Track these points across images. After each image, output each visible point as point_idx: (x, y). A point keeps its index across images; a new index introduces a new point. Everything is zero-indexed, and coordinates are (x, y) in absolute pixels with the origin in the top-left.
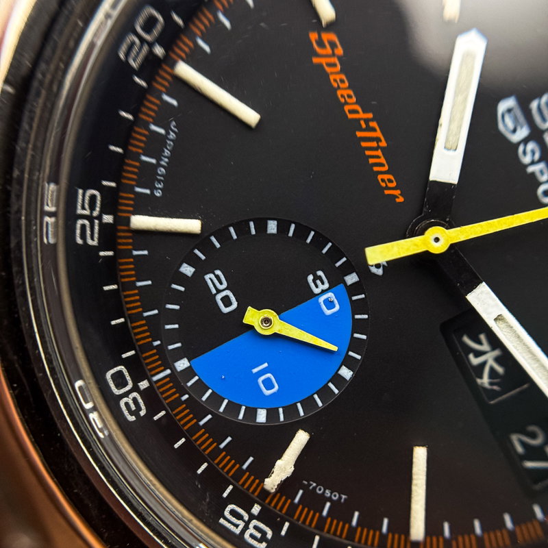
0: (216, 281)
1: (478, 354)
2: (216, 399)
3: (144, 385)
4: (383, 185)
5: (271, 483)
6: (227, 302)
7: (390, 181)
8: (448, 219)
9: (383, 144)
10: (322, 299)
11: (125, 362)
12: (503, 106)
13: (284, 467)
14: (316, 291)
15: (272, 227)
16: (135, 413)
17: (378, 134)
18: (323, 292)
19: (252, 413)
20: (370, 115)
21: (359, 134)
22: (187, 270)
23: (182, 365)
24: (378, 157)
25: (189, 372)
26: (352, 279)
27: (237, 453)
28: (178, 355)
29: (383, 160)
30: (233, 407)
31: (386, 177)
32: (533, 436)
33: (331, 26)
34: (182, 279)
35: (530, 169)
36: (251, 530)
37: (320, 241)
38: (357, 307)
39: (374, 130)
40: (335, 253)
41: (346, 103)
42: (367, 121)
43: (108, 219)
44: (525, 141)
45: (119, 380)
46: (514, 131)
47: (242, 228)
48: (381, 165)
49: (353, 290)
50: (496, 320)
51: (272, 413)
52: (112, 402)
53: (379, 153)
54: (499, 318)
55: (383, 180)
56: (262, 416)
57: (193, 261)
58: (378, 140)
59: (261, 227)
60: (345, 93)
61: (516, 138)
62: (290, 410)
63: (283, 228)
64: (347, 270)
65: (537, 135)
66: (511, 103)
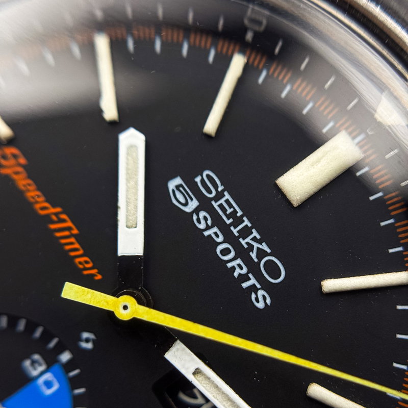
4: (81, 266)
7: (87, 262)
8: (140, 288)
9: (75, 231)
10: (41, 381)
12: (172, 185)
14: (35, 373)
17: (69, 224)
18: (42, 373)
20: (58, 210)
21: (53, 226)
24: (72, 243)
26: (65, 357)
29: (77, 246)
31: (82, 259)
35: (206, 233)
37: (30, 328)
38: (74, 383)
39: (64, 221)
40: (46, 337)
41: (37, 202)
42: (56, 214)
44: (197, 211)
46: (186, 204)
48: (76, 250)
49: (68, 366)
50: (194, 374)
53: (72, 240)
54: (197, 372)
55: (80, 263)
58: (69, 229)
60: (33, 194)
61: (188, 209)
64: (60, 349)
65: (205, 204)
66: (178, 181)
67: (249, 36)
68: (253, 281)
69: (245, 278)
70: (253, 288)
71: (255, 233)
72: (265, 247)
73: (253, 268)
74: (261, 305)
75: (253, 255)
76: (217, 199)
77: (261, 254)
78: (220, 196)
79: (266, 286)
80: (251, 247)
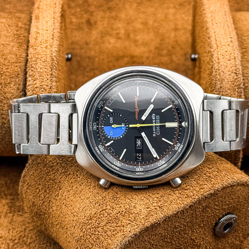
0: (111, 119)
1: (138, 142)
2: (105, 132)
3: (97, 126)
5: (106, 145)
6: (111, 121)
11: (97, 123)
12: (153, 114)
13: (109, 144)
15: (121, 115)
16: (95, 129)
19: (108, 136)
22: (109, 116)
23: (103, 126)
25: (103, 128)
26: (127, 126)
27: (104, 140)
28: (103, 125)
30: (106, 134)
32: (140, 155)
33: (138, 96)
34: (107, 116)
35: (153, 123)
36: (101, 149)
37: (126, 120)
38: (126, 129)
40: (127, 122)
43: (102, 106)
44: (154, 120)
45: (95, 124)
47: (117, 114)
49: (127, 127)
51: (110, 137)
52: (93, 126)
56: (109, 137)
57: (110, 115)
59: (120, 115)
61: (153, 119)
62: (113, 138)
63: (122, 116)
64: (127, 124)
65: (156, 119)
66: (154, 114)
67: (174, 104)
68: (155, 132)
69: (154, 131)
70: (154, 133)
71: (159, 127)
72: (159, 129)
73: (156, 131)
74: (154, 136)
75: (157, 129)
76: (157, 120)
77: (158, 130)
78: (158, 120)
79: (156, 134)
80: (157, 128)
